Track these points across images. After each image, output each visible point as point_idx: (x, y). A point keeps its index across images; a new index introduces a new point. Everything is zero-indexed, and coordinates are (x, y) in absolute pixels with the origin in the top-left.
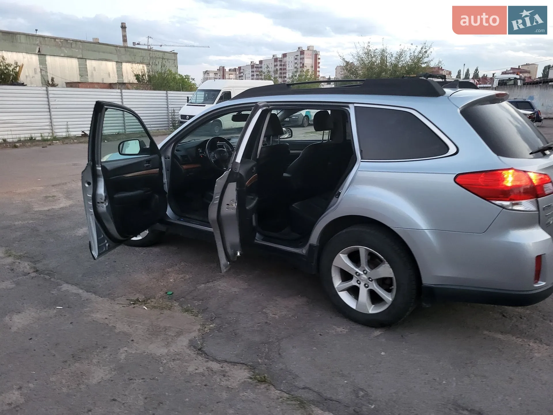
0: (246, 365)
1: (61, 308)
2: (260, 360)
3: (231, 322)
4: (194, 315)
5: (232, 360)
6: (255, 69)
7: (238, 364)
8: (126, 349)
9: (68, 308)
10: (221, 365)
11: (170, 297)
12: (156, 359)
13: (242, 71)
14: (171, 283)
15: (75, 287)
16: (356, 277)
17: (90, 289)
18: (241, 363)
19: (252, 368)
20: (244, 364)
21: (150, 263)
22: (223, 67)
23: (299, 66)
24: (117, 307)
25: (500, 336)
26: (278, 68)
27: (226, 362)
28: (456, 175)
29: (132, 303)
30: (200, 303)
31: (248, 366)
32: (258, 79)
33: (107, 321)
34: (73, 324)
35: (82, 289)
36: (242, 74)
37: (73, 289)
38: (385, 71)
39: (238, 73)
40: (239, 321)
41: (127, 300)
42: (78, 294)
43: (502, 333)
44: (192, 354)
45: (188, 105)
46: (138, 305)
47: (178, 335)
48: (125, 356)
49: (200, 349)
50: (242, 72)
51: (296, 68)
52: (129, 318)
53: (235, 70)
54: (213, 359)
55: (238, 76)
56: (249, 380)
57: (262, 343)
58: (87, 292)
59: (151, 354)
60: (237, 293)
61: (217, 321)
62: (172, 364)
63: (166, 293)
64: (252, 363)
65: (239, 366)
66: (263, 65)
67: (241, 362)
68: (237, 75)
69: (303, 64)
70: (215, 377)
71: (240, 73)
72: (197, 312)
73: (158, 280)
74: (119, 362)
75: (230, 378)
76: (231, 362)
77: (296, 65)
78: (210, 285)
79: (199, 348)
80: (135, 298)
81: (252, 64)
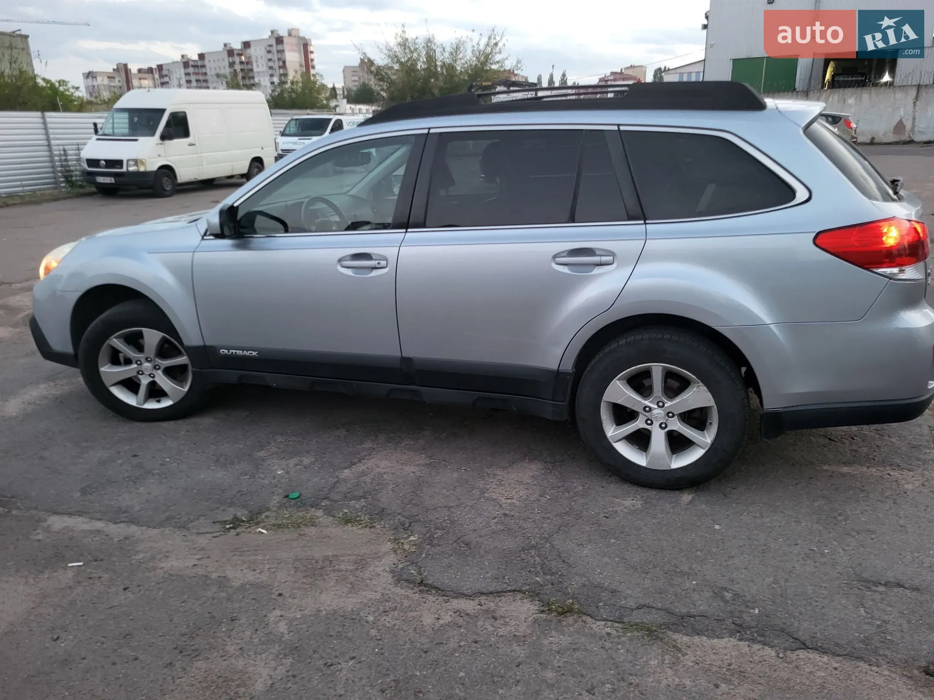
0: (519, 591)
1: (81, 564)
2: (538, 579)
3: (444, 525)
4: (366, 527)
5: (491, 589)
6: (191, 70)
7: (505, 592)
8: (278, 612)
9: (94, 563)
10: (477, 601)
11: (299, 503)
12: (353, 618)
13: (164, 72)
14: (281, 476)
15: (80, 519)
16: (644, 415)
17: (118, 515)
18: (510, 591)
19: (534, 594)
20: (515, 591)
21: (213, 447)
22: (125, 66)
23: (276, 65)
24: (202, 541)
25: (845, 469)
26: (238, 67)
27: (482, 594)
28: (814, 234)
29: (228, 526)
30: (364, 504)
31: (524, 593)
32: (200, 88)
33: (200, 571)
34: (130, 589)
35: (100, 520)
36: (166, 79)
37: (80, 524)
38: (435, 74)
39: (157, 76)
40: (456, 520)
41: (214, 523)
42: (99, 531)
43: (845, 464)
44: (410, 595)
45: (98, 139)
46: (244, 529)
47: (360, 567)
48: (286, 624)
49: (421, 583)
50: (166, 76)
51: (271, 68)
52: (241, 555)
53: (150, 70)
54: (455, 595)
55: (159, 82)
56: (541, 615)
57: (523, 549)
58: (116, 523)
59: (335, 611)
60: (418, 474)
61: (417, 527)
62: (388, 620)
63: (287, 496)
64: (528, 587)
65: (509, 596)
66: (206, 62)
67: (509, 588)
68: (156, 80)
69: (284, 62)
70: (480, 623)
71: (162, 76)
72: (369, 521)
73: (253, 476)
74: (283, 639)
75: (507, 620)
76: (491, 593)
77: (271, 64)
78: (360, 467)
79: (419, 581)
80: (229, 517)
81: (184, 60)
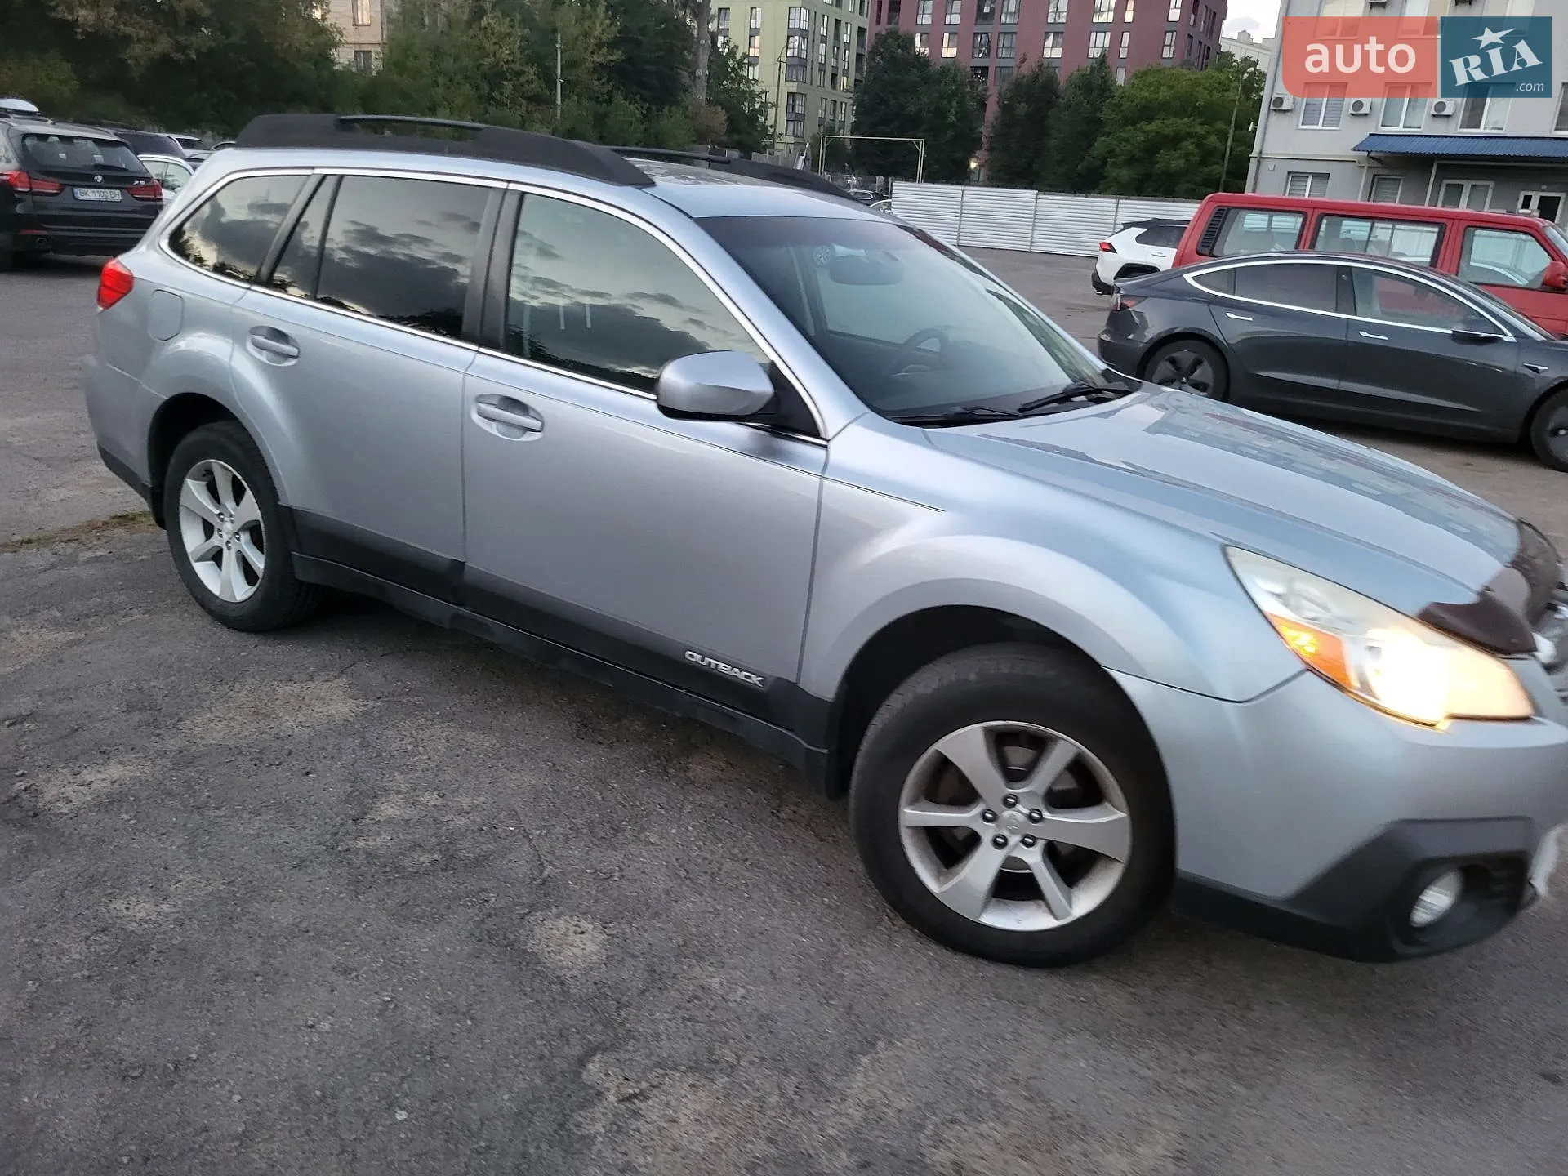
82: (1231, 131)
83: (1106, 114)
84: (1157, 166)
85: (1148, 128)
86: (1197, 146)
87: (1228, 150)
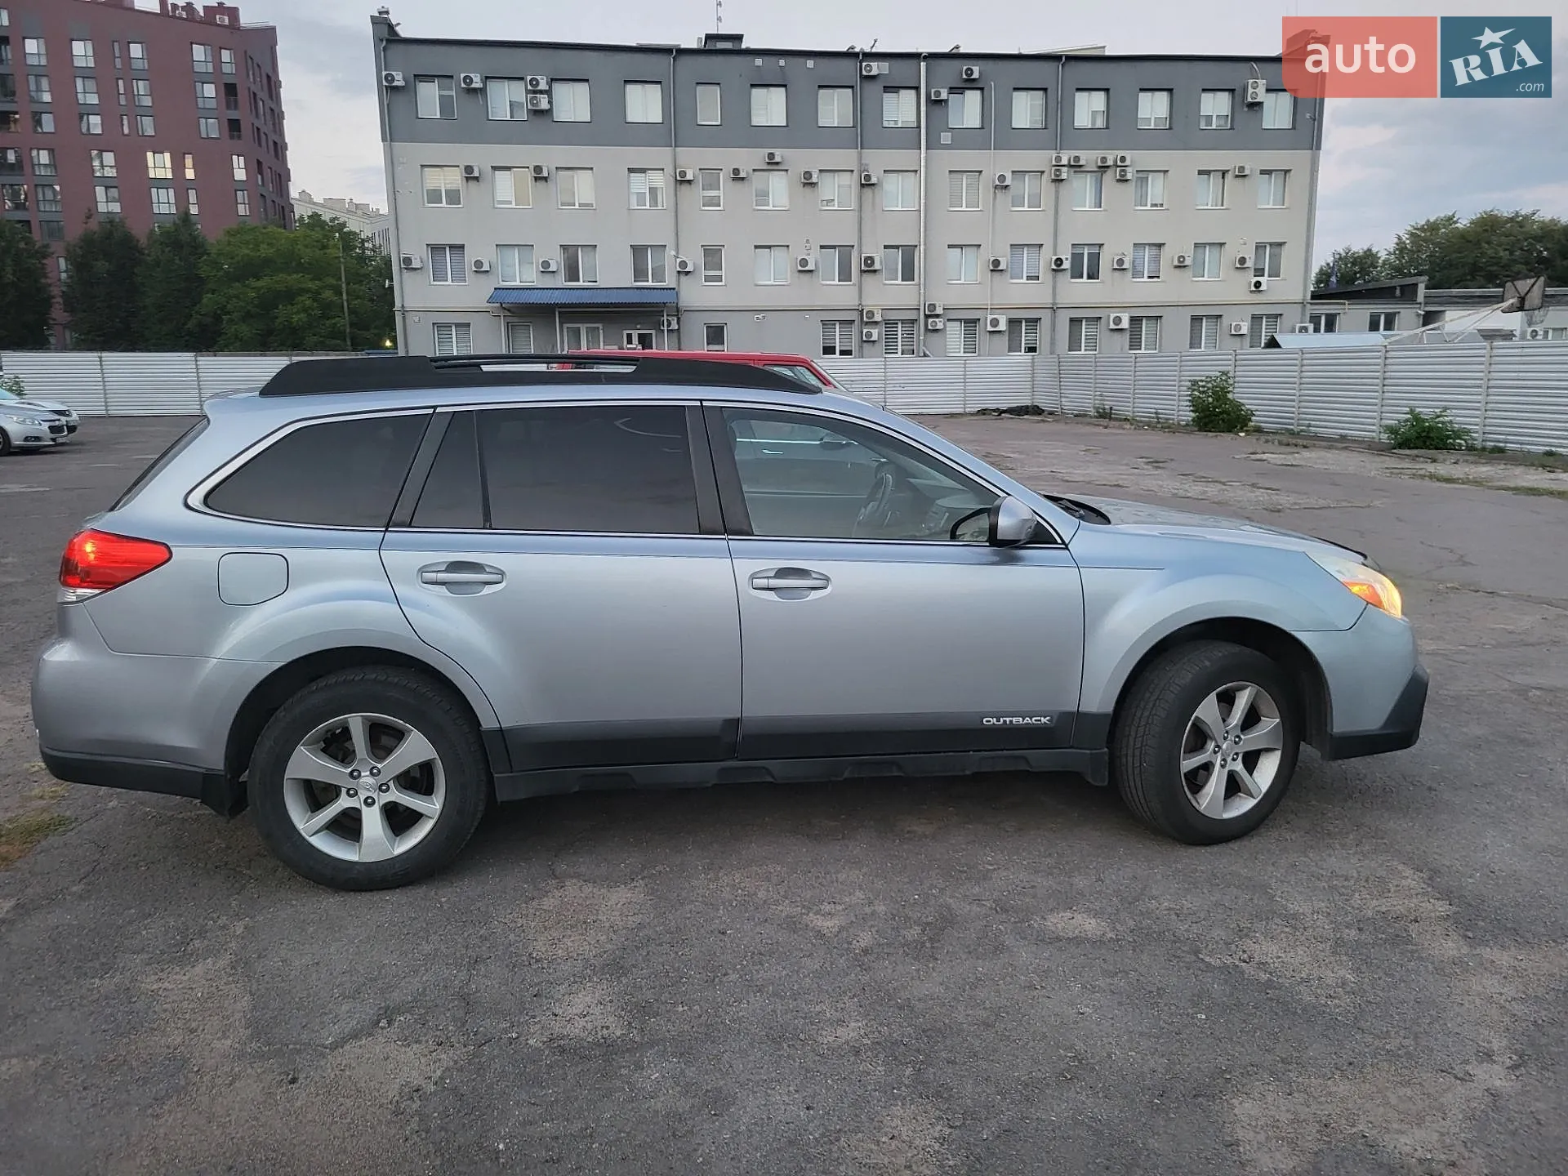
82: (344, 285)
83: (204, 271)
84: (278, 321)
85: (260, 284)
86: (315, 300)
87: (345, 304)
